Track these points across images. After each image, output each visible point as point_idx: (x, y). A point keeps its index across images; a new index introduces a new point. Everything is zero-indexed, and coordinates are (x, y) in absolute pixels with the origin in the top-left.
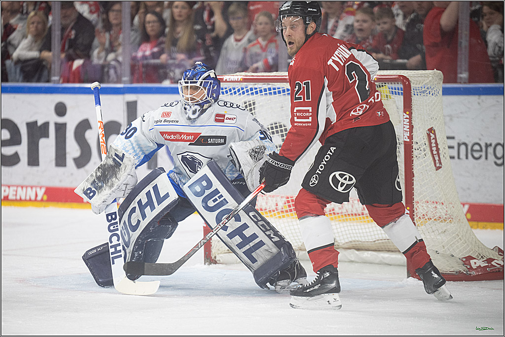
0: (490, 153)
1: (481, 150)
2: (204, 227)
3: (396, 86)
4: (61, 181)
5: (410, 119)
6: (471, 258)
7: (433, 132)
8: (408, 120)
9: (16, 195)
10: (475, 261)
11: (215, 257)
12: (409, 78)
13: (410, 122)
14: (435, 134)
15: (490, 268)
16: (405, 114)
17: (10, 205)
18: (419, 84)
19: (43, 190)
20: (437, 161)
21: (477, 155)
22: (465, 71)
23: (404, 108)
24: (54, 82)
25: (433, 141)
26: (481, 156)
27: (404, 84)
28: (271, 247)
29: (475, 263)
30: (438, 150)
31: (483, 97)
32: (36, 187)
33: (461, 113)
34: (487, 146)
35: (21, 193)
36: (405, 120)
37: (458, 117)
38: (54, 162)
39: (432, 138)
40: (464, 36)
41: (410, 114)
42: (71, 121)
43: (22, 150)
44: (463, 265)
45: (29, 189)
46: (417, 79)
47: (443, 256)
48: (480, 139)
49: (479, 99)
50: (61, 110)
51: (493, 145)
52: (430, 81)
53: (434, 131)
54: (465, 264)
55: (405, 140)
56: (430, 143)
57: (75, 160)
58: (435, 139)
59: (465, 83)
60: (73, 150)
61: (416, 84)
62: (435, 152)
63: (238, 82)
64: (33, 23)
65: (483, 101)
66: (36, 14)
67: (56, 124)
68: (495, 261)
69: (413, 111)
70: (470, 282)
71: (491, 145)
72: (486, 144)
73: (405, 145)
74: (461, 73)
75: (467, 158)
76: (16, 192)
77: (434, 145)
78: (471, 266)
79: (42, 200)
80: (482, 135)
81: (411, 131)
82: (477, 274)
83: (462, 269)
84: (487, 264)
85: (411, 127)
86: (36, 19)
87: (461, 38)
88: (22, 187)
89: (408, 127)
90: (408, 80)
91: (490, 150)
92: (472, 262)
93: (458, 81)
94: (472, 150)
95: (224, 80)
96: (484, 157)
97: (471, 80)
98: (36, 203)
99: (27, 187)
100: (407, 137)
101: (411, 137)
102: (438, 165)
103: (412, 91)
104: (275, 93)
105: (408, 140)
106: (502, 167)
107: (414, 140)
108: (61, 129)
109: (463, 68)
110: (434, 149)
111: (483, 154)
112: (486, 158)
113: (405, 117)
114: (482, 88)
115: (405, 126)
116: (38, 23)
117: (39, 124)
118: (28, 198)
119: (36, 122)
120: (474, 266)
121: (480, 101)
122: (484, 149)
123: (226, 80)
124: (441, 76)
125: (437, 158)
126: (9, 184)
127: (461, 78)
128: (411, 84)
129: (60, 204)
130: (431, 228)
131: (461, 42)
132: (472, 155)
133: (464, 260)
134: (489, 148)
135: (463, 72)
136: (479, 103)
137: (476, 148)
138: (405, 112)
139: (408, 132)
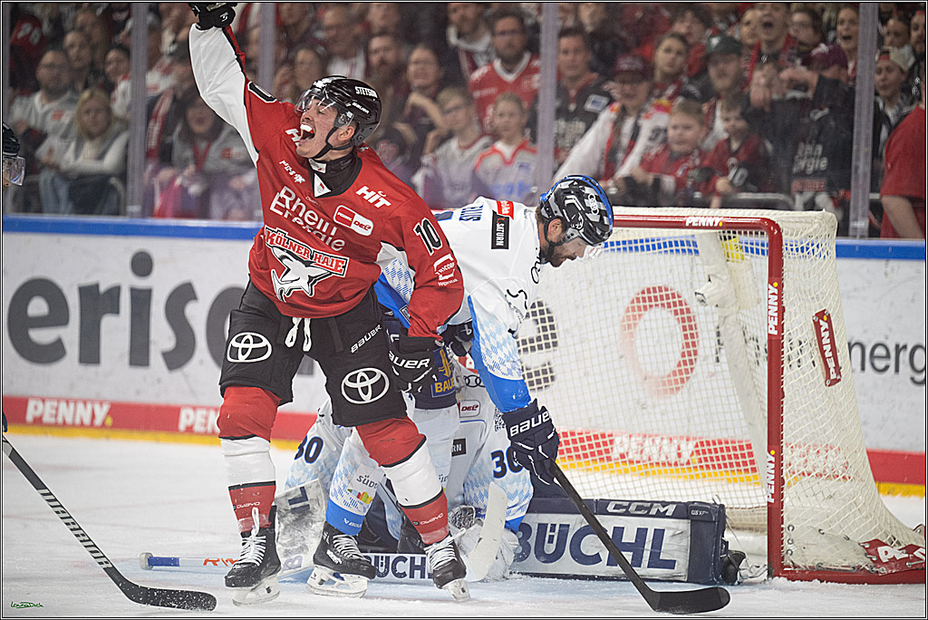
0: (904, 362)
1: (888, 357)
4: (138, 392)
5: (780, 295)
6: (878, 543)
7: (825, 318)
8: (776, 298)
9: (56, 416)
10: (886, 548)
12: (779, 223)
13: (780, 301)
15: (911, 561)
16: (770, 287)
17: (46, 433)
18: (796, 235)
19: (106, 408)
20: (832, 370)
21: (880, 364)
22: (864, 216)
23: (770, 275)
24: (132, 215)
25: (826, 334)
26: (887, 367)
27: (771, 234)
28: (674, 526)
29: (886, 553)
30: (834, 349)
31: (894, 263)
32: (93, 402)
35: (66, 413)
36: (770, 296)
38: (126, 359)
39: (823, 329)
40: (862, 157)
41: (780, 287)
42: (161, 285)
43: (70, 334)
44: (866, 555)
45: (80, 406)
46: (792, 225)
47: (832, 539)
48: (886, 338)
49: (886, 265)
50: (142, 264)
51: (909, 349)
52: (815, 230)
53: (829, 316)
54: (869, 554)
55: (771, 332)
56: (820, 338)
57: (166, 355)
58: (830, 330)
59: (862, 237)
60: (162, 336)
61: (792, 235)
62: (828, 354)
64: (88, 112)
65: (893, 271)
66: (92, 96)
67: (134, 291)
68: (919, 550)
69: (784, 282)
70: (876, 586)
71: (905, 347)
72: (897, 346)
73: (770, 341)
74: (855, 220)
75: (863, 368)
76: (57, 409)
78: (878, 557)
79: (103, 425)
80: (890, 330)
81: (781, 316)
82: (890, 571)
83: (863, 562)
84: (907, 555)
85: (781, 310)
86: (93, 104)
87: (858, 159)
88: (68, 402)
89: (776, 309)
90: (777, 226)
91: (904, 356)
92: (881, 550)
93: (852, 233)
94: (873, 356)
96: (892, 368)
98: (91, 431)
99: (76, 402)
100: (773, 328)
101: (780, 328)
103: (784, 247)
105: (776, 333)
106: (923, 388)
107: (786, 333)
108: (141, 299)
109: (860, 211)
110: (827, 348)
111: (892, 362)
112: (897, 371)
113: (770, 292)
114: (893, 247)
115: (770, 307)
116: (97, 111)
117: (102, 289)
118: (78, 421)
119: (97, 286)
120: (884, 559)
121: (888, 270)
122: (893, 354)
124: (833, 221)
125: (831, 364)
126: (45, 394)
127: (855, 228)
128: (783, 234)
129: (136, 434)
130: (812, 488)
131: (857, 166)
132: (873, 365)
133: (867, 546)
134: (901, 354)
135: (859, 218)
136: (886, 274)
137: (880, 351)
138: (771, 283)
139: (776, 319)
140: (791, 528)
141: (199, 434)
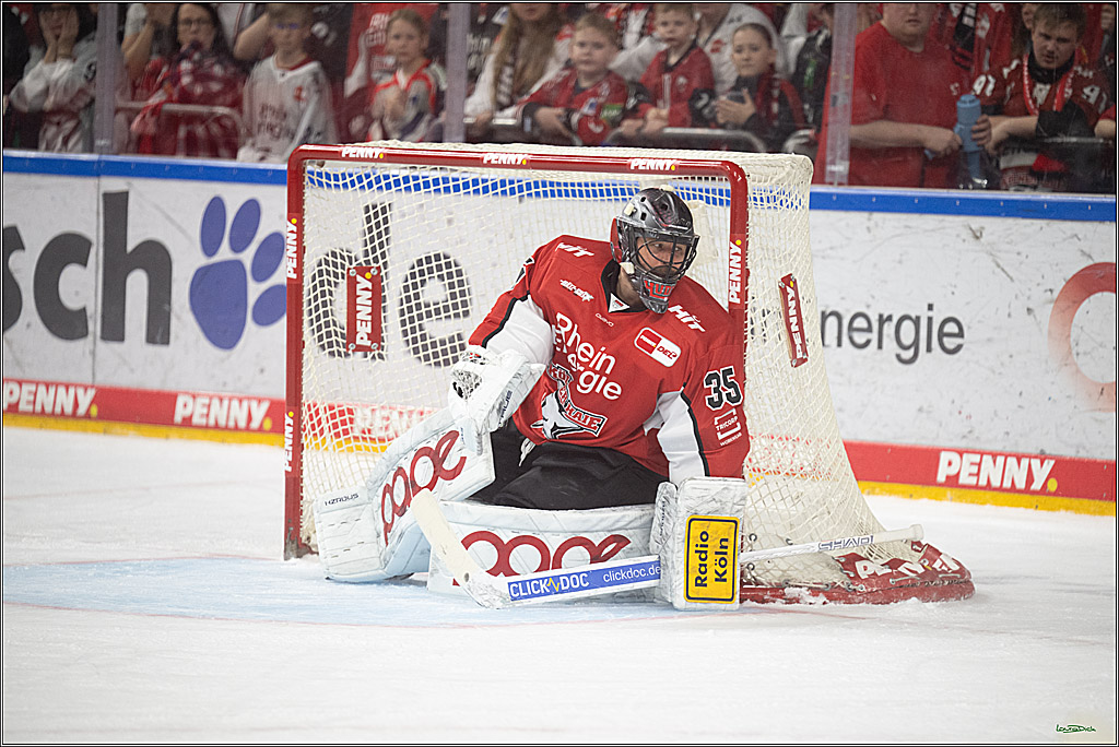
0: (888, 336)
1: (869, 330)
2: (286, 472)
3: (717, 185)
5: (744, 255)
6: (854, 558)
7: (792, 285)
8: (739, 259)
10: (864, 563)
11: (309, 538)
12: (744, 167)
13: (743, 262)
14: (795, 289)
15: (894, 578)
16: (732, 245)
20: (799, 347)
21: (860, 338)
22: (842, 158)
23: (733, 231)
25: (792, 304)
26: (868, 342)
27: (733, 181)
29: (865, 568)
30: (800, 323)
31: (877, 216)
33: (831, 248)
34: (882, 320)
36: (732, 257)
37: (823, 257)
39: (790, 297)
40: (841, 84)
41: (744, 247)
44: (842, 570)
48: (868, 306)
49: (869, 219)
51: (895, 320)
53: (795, 282)
54: (846, 570)
55: (731, 300)
56: (787, 308)
58: (796, 298)
59: (840, 184)
61: (759, 181)
62: (794, 328)
63: (373, 160)
65: (877, 225)
68: (905, 565)
71: (890, 318)
72: (881, 316)
74: (833, 163)
75: (839, 345)
77: (792, 312)
78: (856, 572)
80: (873, 297)
81: (744, 283)
82: (870, 589)
83: (838, 578)
84: (890, 571)
85: (745, 274)
87: (836, 88)
89: (738, 272)
90: (741, 171)
91: (889, 329)
92: (859, 565)
93: (828, 179)
94: (850, 328)
95: (343, 155)
96: (874, 343)
97: (854, 178)
100: (735, 295)
101: (743, 295)
102: (799, 355)
104: (447, 190)
105: (738, 301)
107: (750, 302)
109: (839, 153)
110: (794, 320)
111: (874, 336)
112: (880, 347)
113: (733, 252)
114: (877, 196)
115: (731, 270)
120: (864, 576)
121: (871, 224)
122: (875, 326)
123: (347, 155)
125: (798, 341)
127: (833, 173)
128: (749, 181)
131: (835, 98)
132: (851, 339)
133: (843, 560)
134: (886, 325)
135: (838, 161)
136: (869, 229)
137: (860, 323)
138: (733, 240)
139: (739, 284)
140: (753, 537)
141: (25, 413)
